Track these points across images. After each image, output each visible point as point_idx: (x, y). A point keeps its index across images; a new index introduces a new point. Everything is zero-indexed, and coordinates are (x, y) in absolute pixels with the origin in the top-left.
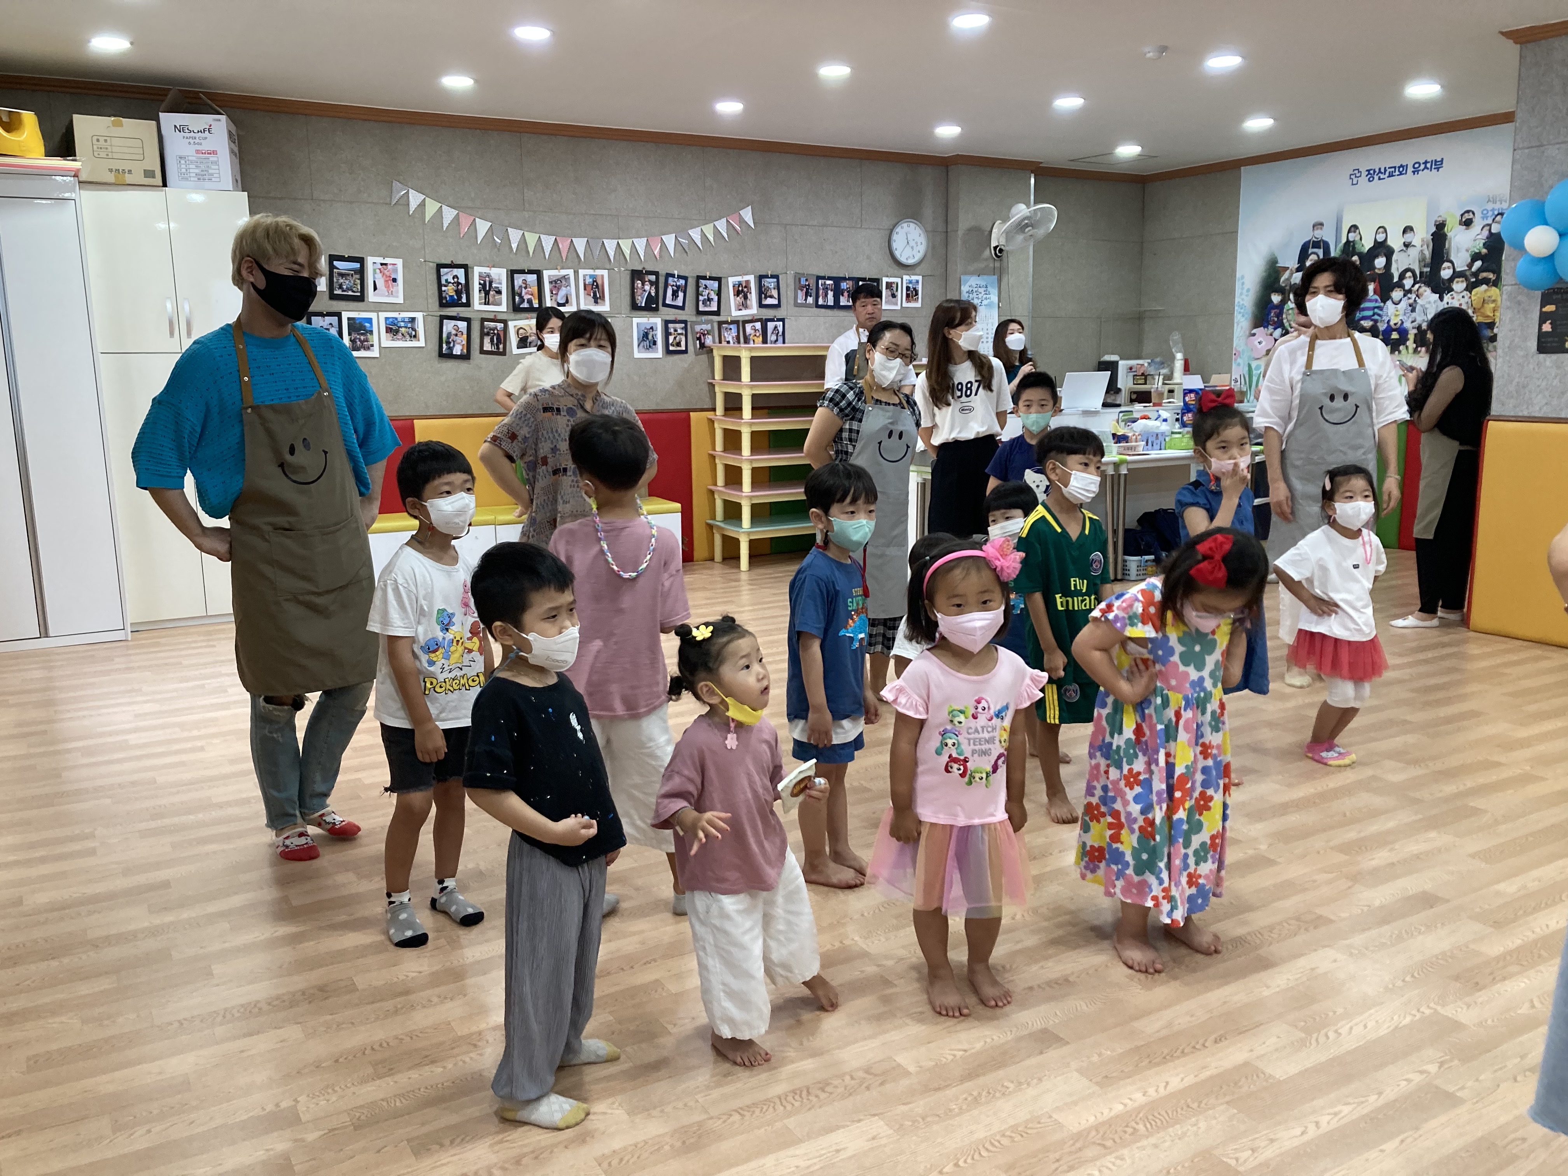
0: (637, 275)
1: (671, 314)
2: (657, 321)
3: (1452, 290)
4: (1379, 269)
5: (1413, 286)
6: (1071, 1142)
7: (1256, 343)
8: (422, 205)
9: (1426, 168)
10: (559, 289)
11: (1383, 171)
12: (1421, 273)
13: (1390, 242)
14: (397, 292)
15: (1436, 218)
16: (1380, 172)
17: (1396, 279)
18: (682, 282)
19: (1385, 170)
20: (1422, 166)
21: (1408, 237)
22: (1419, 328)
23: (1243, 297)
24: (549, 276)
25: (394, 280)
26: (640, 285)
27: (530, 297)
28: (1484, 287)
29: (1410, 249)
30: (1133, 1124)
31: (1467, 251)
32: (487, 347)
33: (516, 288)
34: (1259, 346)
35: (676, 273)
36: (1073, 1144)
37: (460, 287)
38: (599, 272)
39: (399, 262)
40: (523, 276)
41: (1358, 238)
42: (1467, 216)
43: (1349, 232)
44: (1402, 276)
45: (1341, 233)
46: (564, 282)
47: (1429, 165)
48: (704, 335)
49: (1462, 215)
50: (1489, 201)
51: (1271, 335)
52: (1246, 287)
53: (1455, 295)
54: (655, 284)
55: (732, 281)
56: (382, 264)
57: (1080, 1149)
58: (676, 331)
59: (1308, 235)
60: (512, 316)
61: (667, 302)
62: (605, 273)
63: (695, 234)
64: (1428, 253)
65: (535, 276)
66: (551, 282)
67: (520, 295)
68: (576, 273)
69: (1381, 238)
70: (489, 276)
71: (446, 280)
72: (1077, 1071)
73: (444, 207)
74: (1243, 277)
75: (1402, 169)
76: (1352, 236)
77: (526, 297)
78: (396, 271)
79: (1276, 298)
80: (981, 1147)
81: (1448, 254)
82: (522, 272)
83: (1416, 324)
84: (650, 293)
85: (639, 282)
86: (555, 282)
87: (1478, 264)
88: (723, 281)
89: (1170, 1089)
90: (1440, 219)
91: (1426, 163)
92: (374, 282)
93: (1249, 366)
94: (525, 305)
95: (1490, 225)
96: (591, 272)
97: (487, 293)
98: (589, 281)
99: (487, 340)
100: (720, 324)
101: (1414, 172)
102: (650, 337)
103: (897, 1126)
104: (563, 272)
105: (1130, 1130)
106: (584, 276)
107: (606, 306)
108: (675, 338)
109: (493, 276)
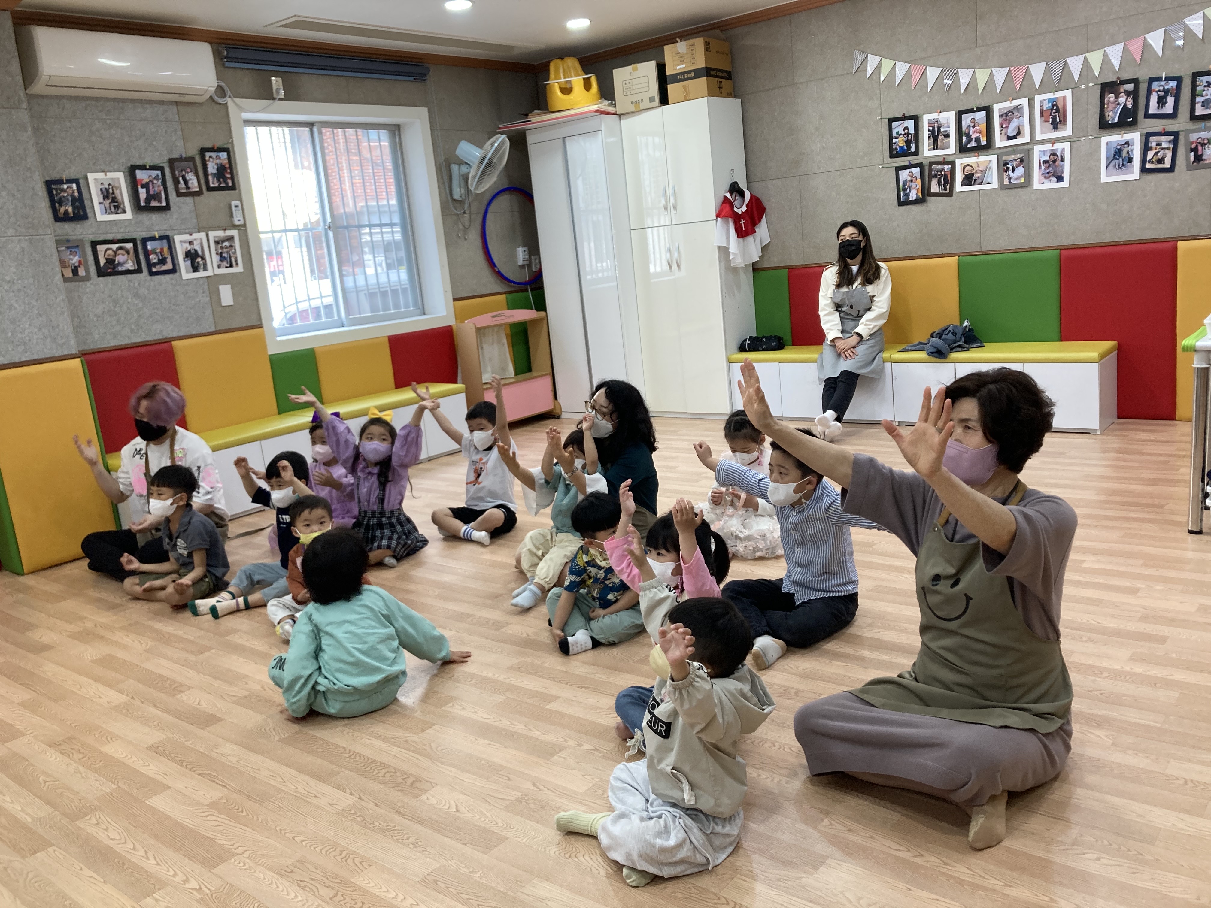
0: (1109, 88)
1: (1157, 126)
2: (1133, 136)
10: (1010, 121)
18: (1173, 84)
24: (1000, 110)
26: (1113, 99)
27: (978, 135)
32: (935, 189)
33: (964, 128)
35: (1165, 74)
37: (910, 137)
38: (1059, 94)
40: (971, 116)
46: (1016, 113)
48: (1202, 144)
54: (1134, 94)
58: (1159, 144)
60: (959, 156)
61: (1151, 112)
62: (1068, 94)
63: (1194, 22)
65: (984, 113)
66: (1001, 116)
67: (968, 135)
68: (1031, 101)
70: (937, 121)
71: (898, 133)
73: (898, 63)
77: (974, 136)
82: (970, 111)
85: (1113, 95)
86: (1006, 114)
94: (973, 144)
96: (1050, 96)
97: (936, 138)
98: (1047, 106)
99: (935, 183)
102: (1123, 155)
104: (1016, 103)
106: (1042, 102)
107: (1067, 131)
108: (1156, 153)
109: (942, 121)
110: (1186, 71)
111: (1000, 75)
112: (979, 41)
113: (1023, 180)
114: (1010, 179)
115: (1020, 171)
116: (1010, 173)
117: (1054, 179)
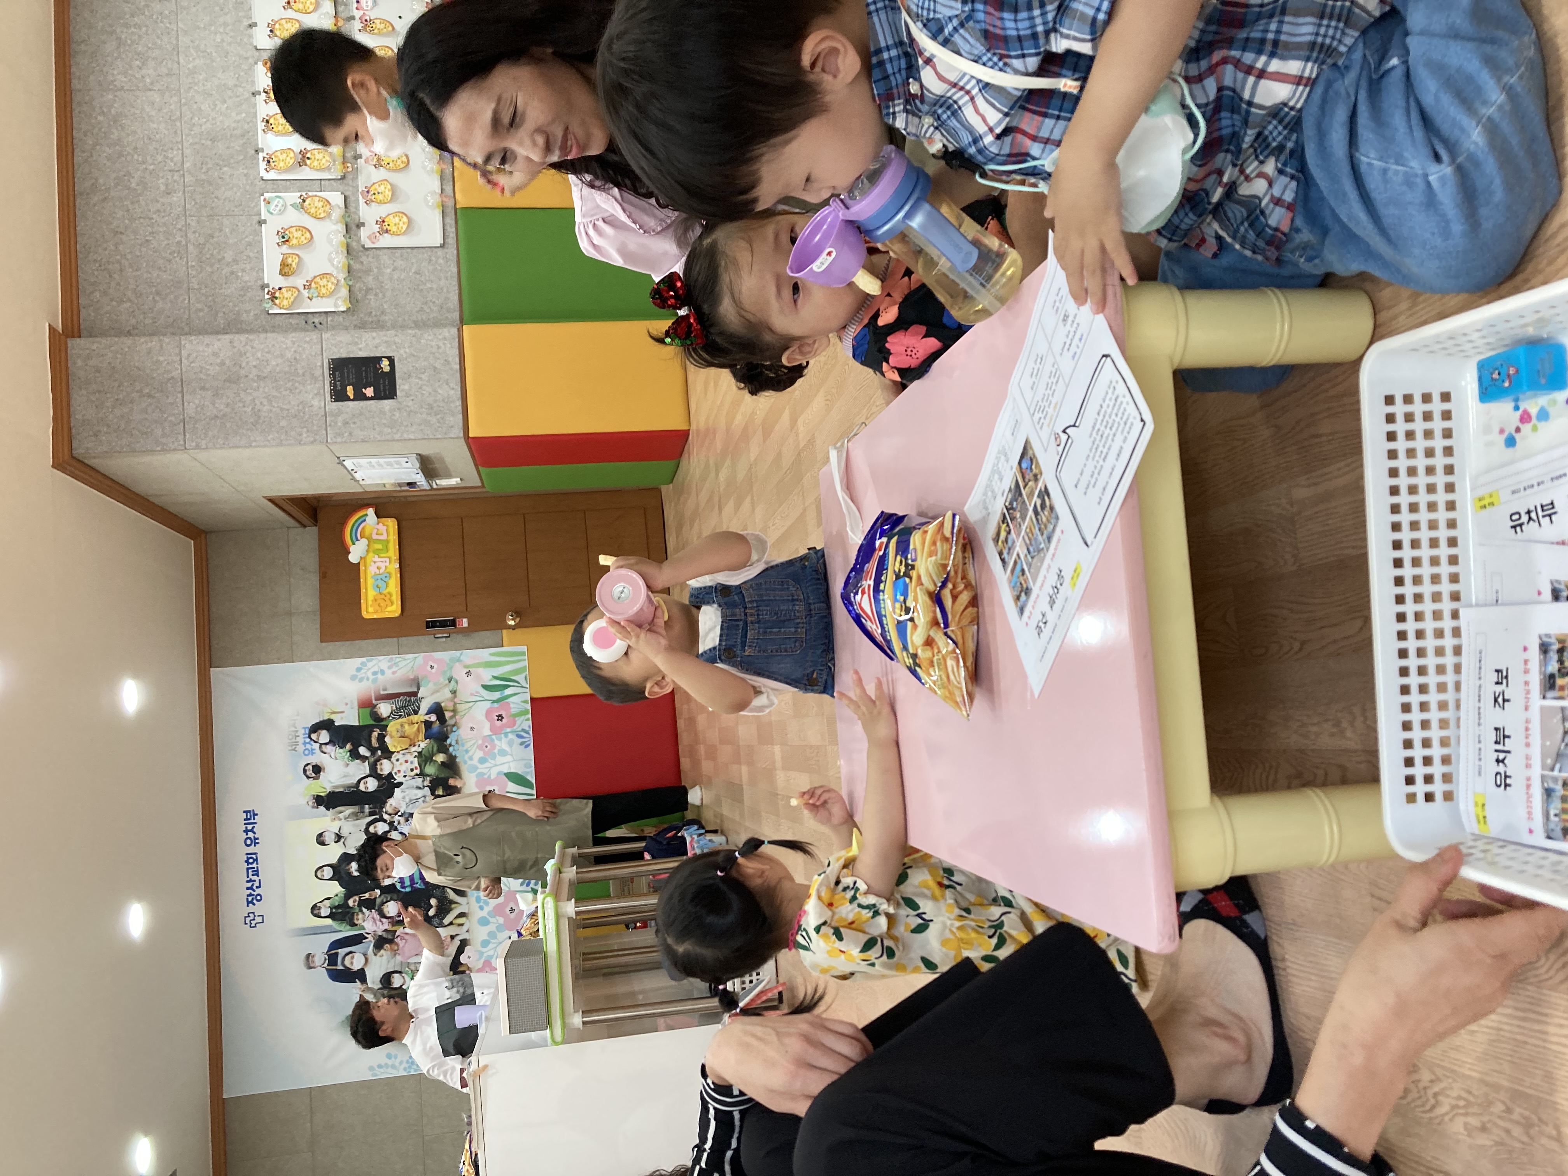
3: (390, 774)
5: (385, 821)
9: (252, 831)
11: (250, 885)
12: (371, 814)
13: (334, 860)
16: (251, 888)
19: (250, 881)
20: (251, 835)
28: (387, 739)
31: (347, 765)
41: (327, 903)
42: (310, 772)
43: (319, 916)
47: (250, 827)
49: (308, 777)
50: (295, 750)
52: (384, 1060)
59: (321, 974)
69: (328, 872)
74: (371, 1068)
75: (252, 859)
76: (325, 912)
87: (363, 751)
90: (311, 803)
91: (246, 831)
95: (321, 745)
101: (256, 844)
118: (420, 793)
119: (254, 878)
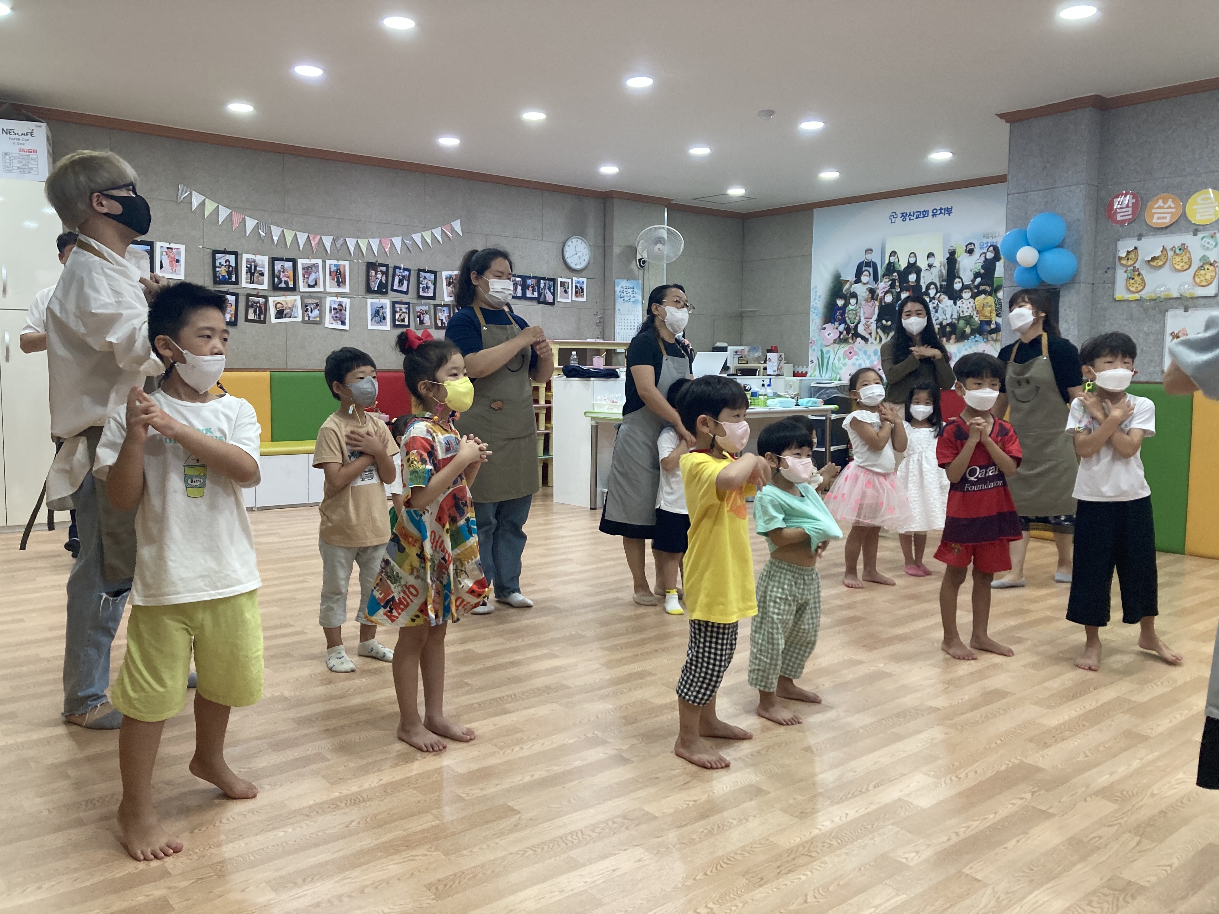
0: (371, 266)
1: (398, 297)
2: (386, 302)
3: (962, 298)
4: (912, 282)
5: (936, 294)
6: (787, 855)
7: (826, 334)
8: (203, 203)
9: (941, 213)
10: (310, 274)
11: (912, 214)
12: (941, 285)
13: (918, 264)
14: (180, 271)
15: (949, 248)
16: (910, 215)
17: (924, 290)
18: (407, 273)
19: (914, 214)
20: (939, 212)
21: (931, 261)
22: (941, 324)
23: (816, 301)
24: (302, 264)
25: (178, 261)
26: (373, 274)
27: (286, 279)
28: (983, 296)
29: (933, 269)
30: (828, 841)
31: (971, 271)
32: (251, 316)
33: (276, 272)
34: (829, 337)
35: (402, 266)
36: (788, 856)
37: (231, 269)
38: (341, 263)
39: (182, 247)
40: (282, 263)
41: (897, 260)
42: (970, 247)
43: (890, 256)
44: (928, 288)
45: (885, 257)
46: (314, 269)
47: (943, 211)
48: (423, 314)
49: (967, 246)
50: (984, 237)
51: (837, 329)
52: (818, 294)
53: (964, 301)
54: (386, 274)
55: (445, 274)
56: (168, 248)
57: (794, 859)
58: (401, 310)
59: (862, 258)
60: (272, 293)
61: (395, 288)
62: (347, 263)
63: (417, 238)
64: (944, 272)
65: (291, 263)
66: (303, 269)
67: (279, 277)
68: (324, 262)
69: (912, 260)
70: (254, 261)
71: (220, 263)
72: (781, 810)
73: (220, 206)
74: (816, 287)
75: (925, 214)
76: (892, 259)
77: (284, 279)
78: (179, 254)
79: (840, 302)
80: (721, 862)
81: (958, 272)
82: (281, 259)
83: (938, 321)
84: (381, 280)
85: (373, 272)
86: (307, 268)
87: (979, 280)
88: (438, 274)
89: (849, 819)
90: (952, 248)
91: (941, 209)
92: (161, 262)
93: (822, 351)
94: (283, 285)
95: (985, 253)
96: (335, 262)
97: (252, 275)
98: (334, 269)
99: (251, 311)
100: (436, 306)
101: (933, 215)
102: (381, 314)
103: (656, 852)
104: (314, 261)
105: (827, 845)
106: (330, 265)
107: (346, 289)
108: (400, 315)
109: (258, 261)
110: (414, 267)
111: (302, 238)
112: (286, 209)
113: (318, 319)
114: (309, 317)
115: (316, 312)
116: (309, 313)
117: (340, 322)
118: (949, 316)
119: (915, 216)
